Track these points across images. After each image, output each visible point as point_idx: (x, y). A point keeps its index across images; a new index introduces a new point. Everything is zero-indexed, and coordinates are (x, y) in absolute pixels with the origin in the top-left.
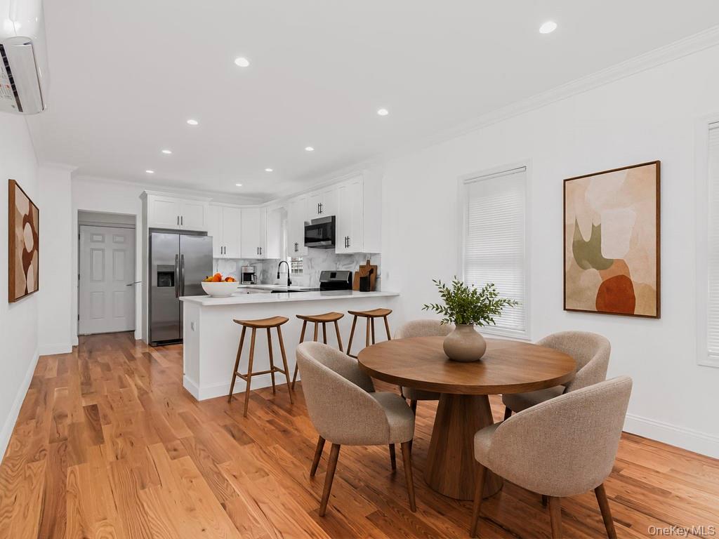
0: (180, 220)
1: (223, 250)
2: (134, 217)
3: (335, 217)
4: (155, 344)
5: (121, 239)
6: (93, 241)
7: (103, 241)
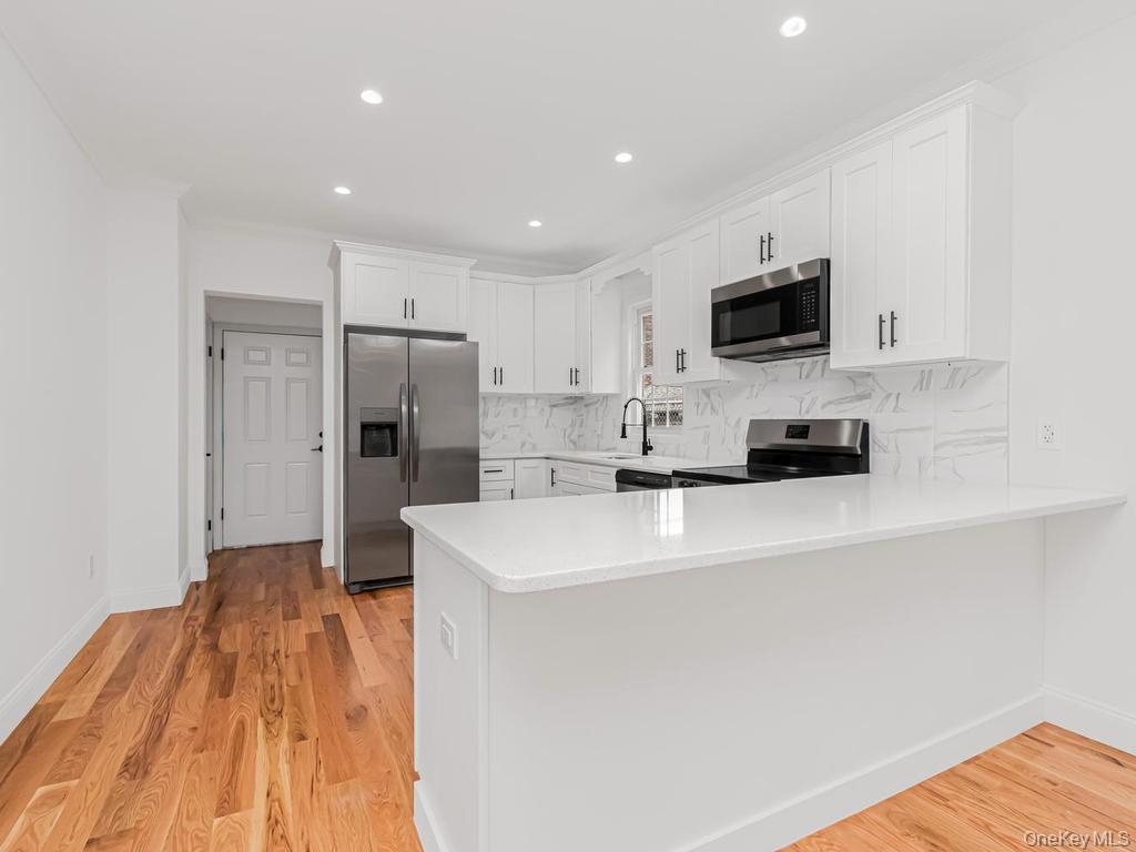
0: (409, 308)
1: (498, 377)
2: (318, 308)
3: (828, 261)
4: (358, 586)
5: (302, 358)
6: (247, 361)
7: (267, 362)
